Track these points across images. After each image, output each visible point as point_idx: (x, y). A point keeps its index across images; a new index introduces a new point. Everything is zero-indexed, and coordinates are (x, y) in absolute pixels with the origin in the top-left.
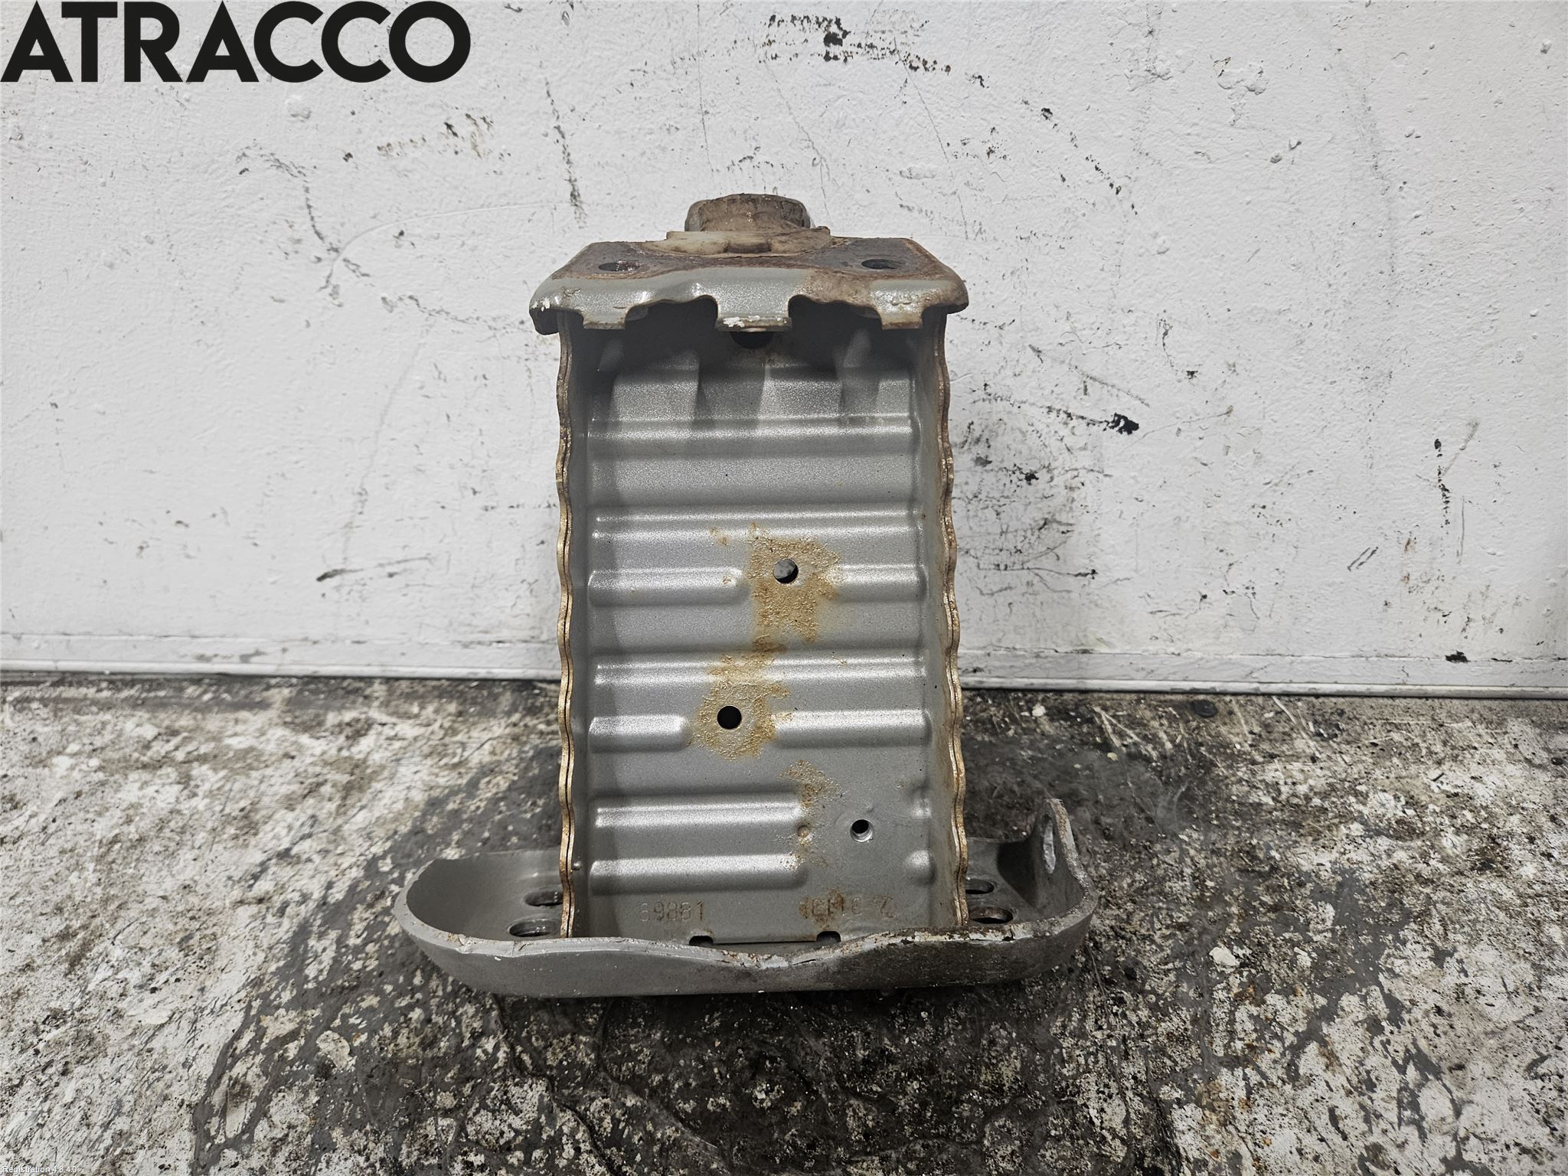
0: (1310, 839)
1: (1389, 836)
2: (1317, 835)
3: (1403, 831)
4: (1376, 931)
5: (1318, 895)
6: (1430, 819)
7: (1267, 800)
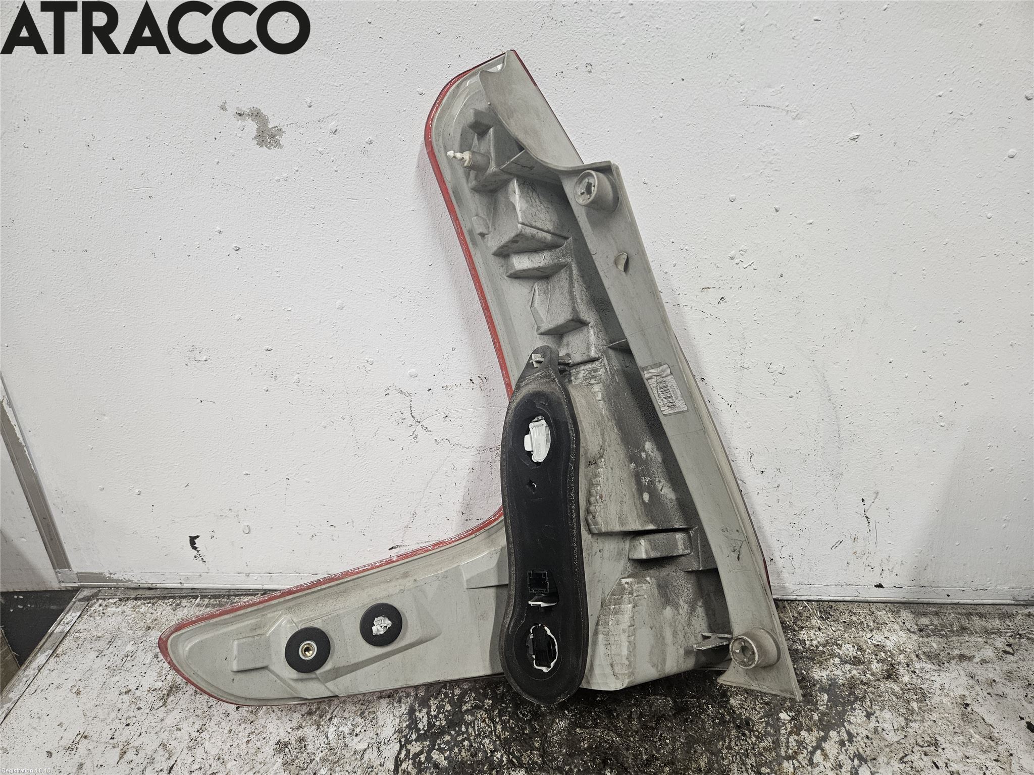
0: (818, 665)
1: (850, 664)
2: (821, 663)
3: (856, 661)
4: (844, 705)
5: (821, 690)
6: (867, 656)
7: (800, 647)
